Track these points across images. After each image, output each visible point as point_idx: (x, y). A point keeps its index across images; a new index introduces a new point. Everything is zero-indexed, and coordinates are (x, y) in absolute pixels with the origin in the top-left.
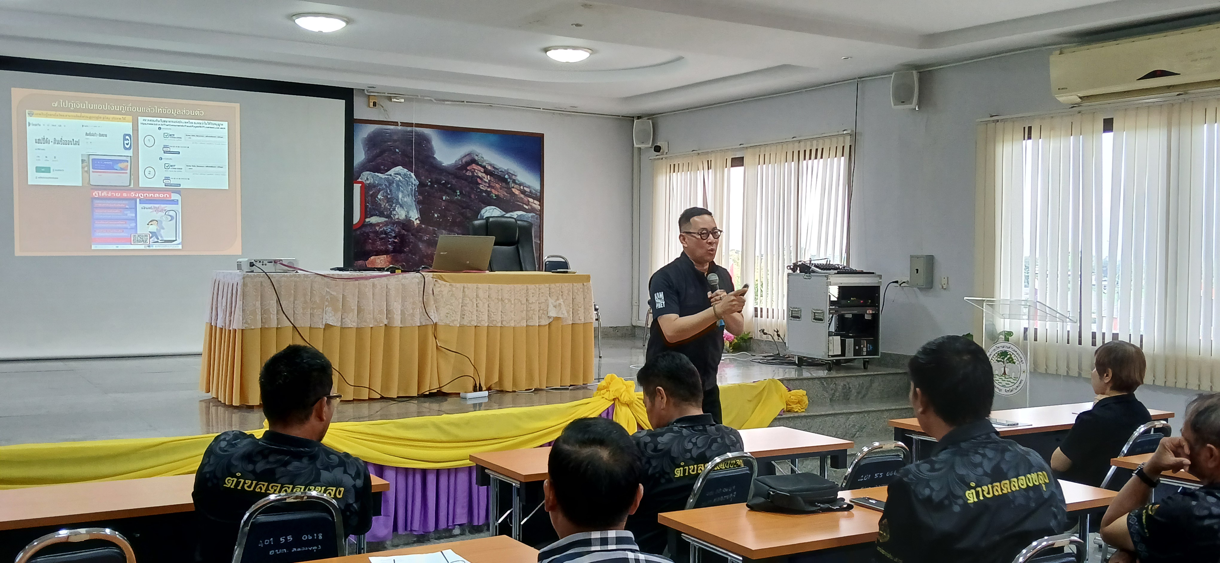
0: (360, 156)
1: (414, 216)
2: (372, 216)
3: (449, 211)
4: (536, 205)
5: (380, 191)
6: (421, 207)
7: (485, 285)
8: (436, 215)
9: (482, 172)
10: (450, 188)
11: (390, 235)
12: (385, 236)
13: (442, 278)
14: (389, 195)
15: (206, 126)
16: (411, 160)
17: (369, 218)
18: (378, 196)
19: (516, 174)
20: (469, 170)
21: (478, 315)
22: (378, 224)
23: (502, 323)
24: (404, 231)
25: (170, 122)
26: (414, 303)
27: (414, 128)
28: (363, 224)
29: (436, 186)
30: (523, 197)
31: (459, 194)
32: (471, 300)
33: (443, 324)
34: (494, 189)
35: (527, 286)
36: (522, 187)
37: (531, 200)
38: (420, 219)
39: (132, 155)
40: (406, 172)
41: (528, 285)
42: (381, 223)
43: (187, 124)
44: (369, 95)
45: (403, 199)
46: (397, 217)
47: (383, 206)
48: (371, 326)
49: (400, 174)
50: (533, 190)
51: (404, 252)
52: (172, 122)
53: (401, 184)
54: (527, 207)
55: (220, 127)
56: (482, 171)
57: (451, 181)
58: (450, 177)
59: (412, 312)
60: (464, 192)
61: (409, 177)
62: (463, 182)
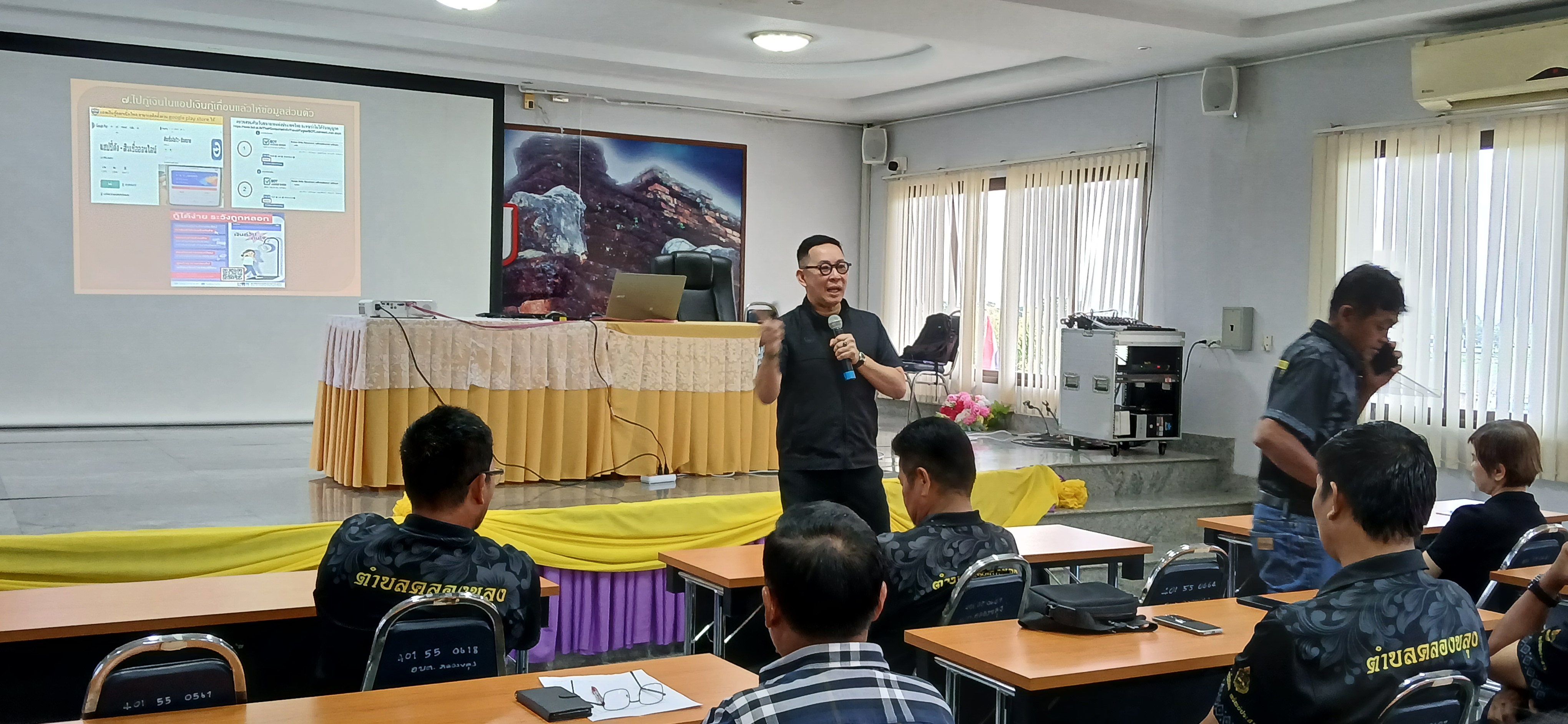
0: (511, 172)
1: (580, 249)
2: (526, 249)
3: (625, 243)
4: (735, 237)
5: (536, 217)
6: (588, 238)
7: (672, 338)
8: (608, 249)
9: (667, 194)
10: (627, 214)
11: (549, 274)
12: (542, 274)
13: (619, 328)
14: (548, 221)
15: (316, 130)
16: (577, 177)
17: (523, 251)
18: (535, 224)
19: (710, 197)
20: (649, 191)
21: (663, 376)
22: (533, 260)
23: (694, 389)
24: (567, 269)
25: (271, 124)
26: (583, 360)
27: (581, 136)
28: (514, 259)
29: (608, 211)
30: (719, 227)
31: (637, 222)
32: (656, 357)
33: (620, 388)
34: (682, 216)
35: (727, 341)
36: (717, 214)
37: (729, 231)
38: (588, 253)
39: (222, 167)
40: (569, 193)
41: (728, 339)
42: (537, 258)
43: (293, 128)
44: (525, 93)
45: (566, 227)
46: (558, 250)
47: (540, 236)
48: (528, 388)
49: (562, 196)
50: (732, 218)
51: (567, 296)
52: (274, 124)
53: (562, 208)
54: (724, 240)
55: (334, 132)
56: (666, 192)
57: (628, 206)
58: (626, 199)
59: (579, 371)
60: (644, 220)
61: (574, 200)
62: (643, 206)
